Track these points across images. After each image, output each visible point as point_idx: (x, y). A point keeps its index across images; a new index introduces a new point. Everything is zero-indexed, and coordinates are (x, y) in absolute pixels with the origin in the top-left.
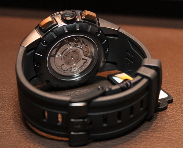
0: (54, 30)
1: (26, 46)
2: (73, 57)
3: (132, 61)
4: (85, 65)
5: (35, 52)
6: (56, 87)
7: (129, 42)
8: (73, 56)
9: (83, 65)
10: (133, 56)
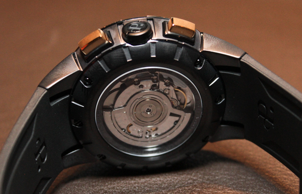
0: (104, 57)
1: (48, 87)
2: (150, 111)
3: (273, 123)
4: (176, 126)
5: (70, 100)
6: (120, 168)
7: (263, 86)
8: (150, 108)
9: (173, 127)
10: (273, 111)
